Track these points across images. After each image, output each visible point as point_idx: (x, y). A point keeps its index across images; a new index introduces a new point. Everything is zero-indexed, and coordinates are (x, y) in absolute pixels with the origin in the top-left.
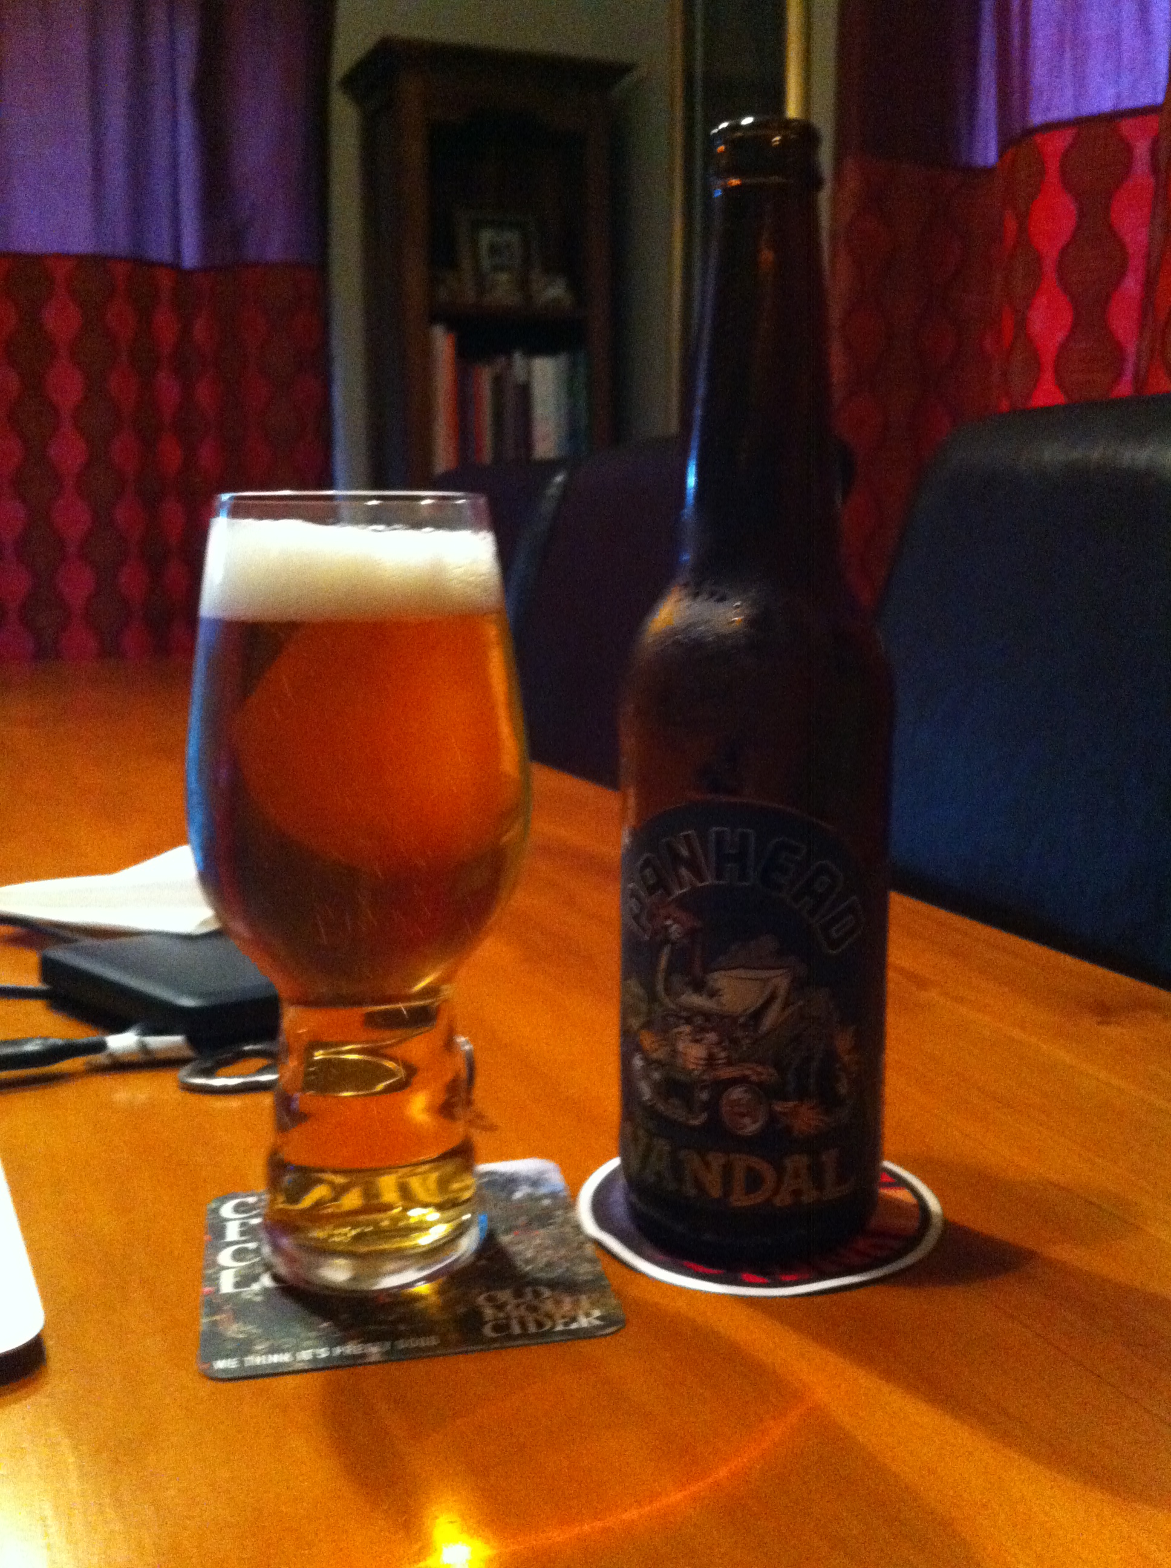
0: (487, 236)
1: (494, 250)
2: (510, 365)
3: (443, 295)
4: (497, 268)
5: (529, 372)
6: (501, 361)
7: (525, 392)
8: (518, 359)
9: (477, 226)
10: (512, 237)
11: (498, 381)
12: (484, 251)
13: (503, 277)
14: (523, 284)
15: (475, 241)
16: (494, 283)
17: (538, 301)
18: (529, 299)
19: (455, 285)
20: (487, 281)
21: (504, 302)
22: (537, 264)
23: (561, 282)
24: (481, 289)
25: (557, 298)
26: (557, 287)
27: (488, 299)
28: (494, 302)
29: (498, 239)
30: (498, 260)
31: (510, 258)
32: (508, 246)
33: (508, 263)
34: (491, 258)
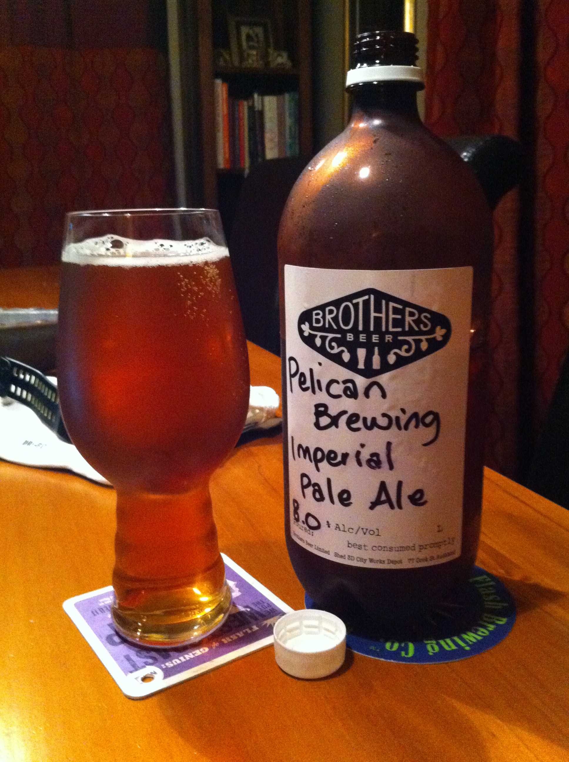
0: (245, 30)
1: (249, 38)
2: (253, 101)
3: (222, 63)
4: (251, 48)
5: (263, 104)
7: (261, 116)
8: (257, 97)
9: (239, 24)
10: (259, 30)
12: (244, 37)
13: (255, 53)
14: (265, 56)
15: (239, 33)
16: (249, 55)
17: (272, 65)
18: (267, 64)
19: (227, 57)
20: (245, 54)
21: (254, 66)
22: (272, 45)
23: (285, 55)
24: (242, 59)
25: (282, 63)
26: (283, 57)
27: (245, 64)
28: (249, 66)
29: (251, 32)
30: (251, 43)
31: (258, 42)
32: (257, 35)
33: (256, 45)
34: (247, 42)
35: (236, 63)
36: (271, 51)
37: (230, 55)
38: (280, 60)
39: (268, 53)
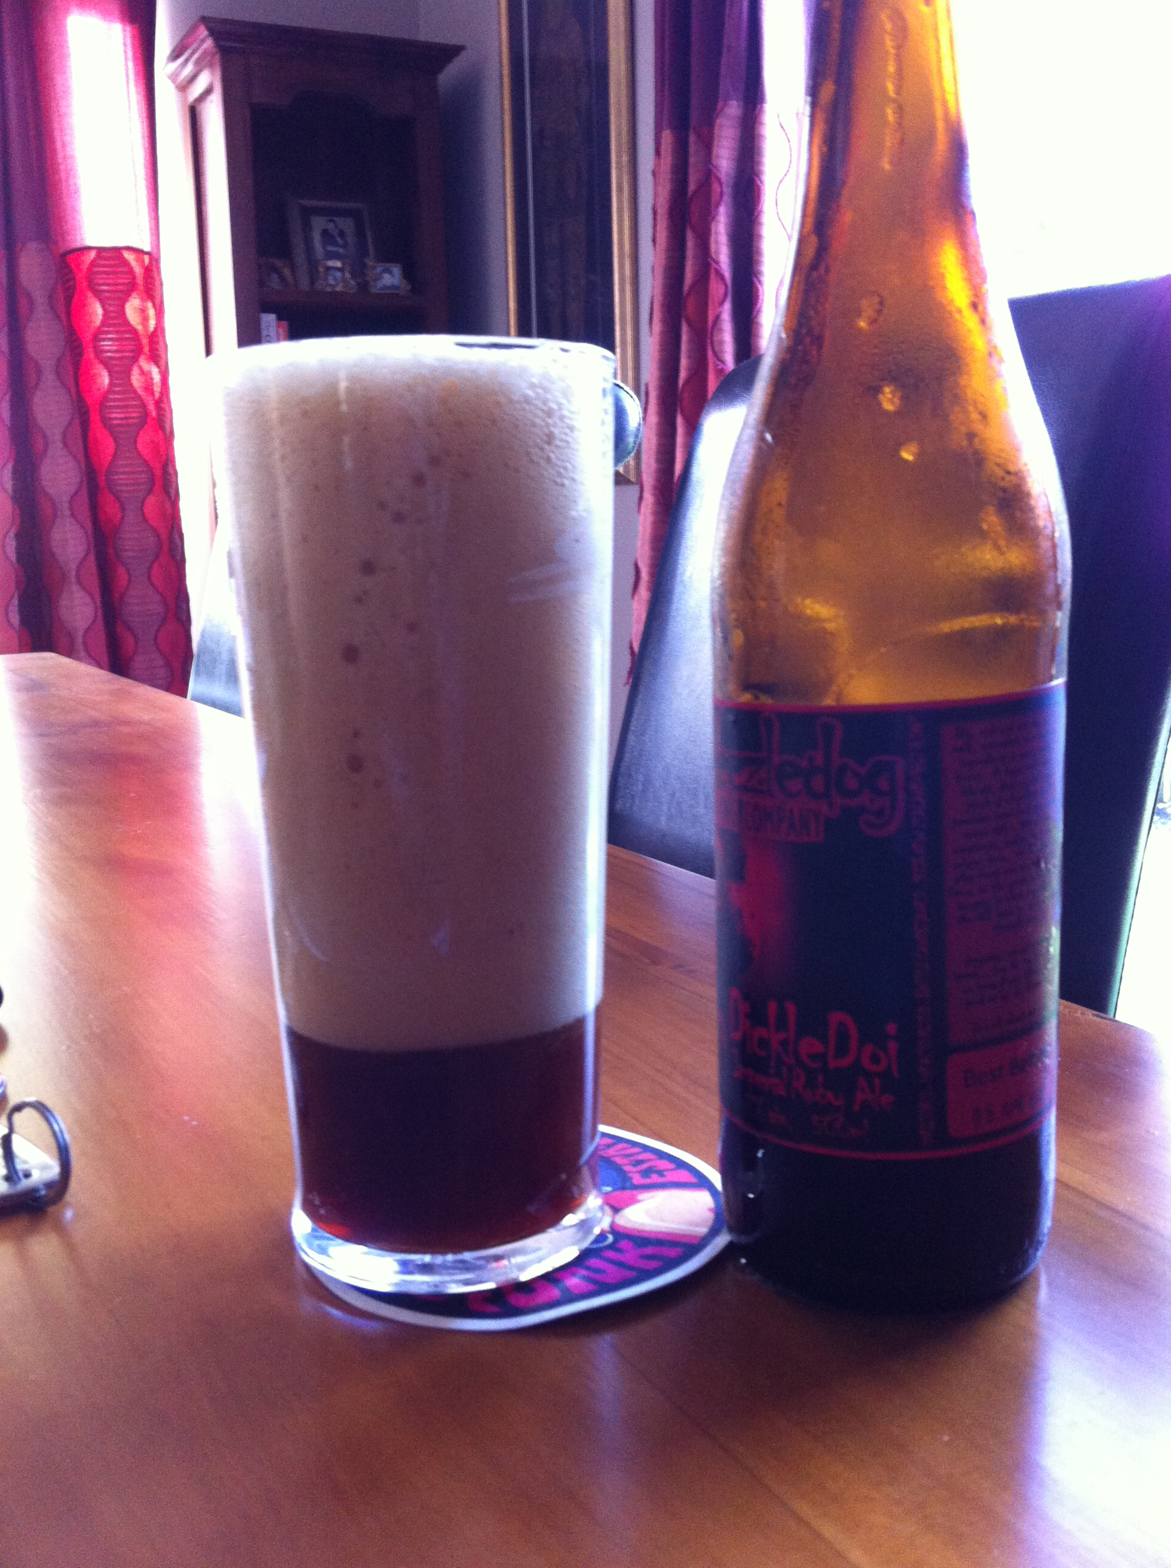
0: (319, 223)
1: (327, 236)
3: (274, 282)
4: (332, 256)
9: (307, 213)
10: (347, 225)
12: (317, 237)
13: (338, 264)
14: (359, 270)
15: (307, 227)
16: (329, 269)
17: (373, 291)
18: (364, 287)
19: (287, 272)
20: (321, 270)
21: (339, 288)
22: (371, 251)
23: (397, 270)
24: (313, 277)
25: (393, 287)
26: (391, 273)
27: (320, 285)
28: (329, 289)
29: (330, 226)
30: (330, 248)
31: (345, 246)
32: (342, 234)
33: (341, 250)
34: (324, 247)
35: (304, 284)
36: (370, 263)
37: (293, 268)
38: (388, 280)
39: (364, 266)
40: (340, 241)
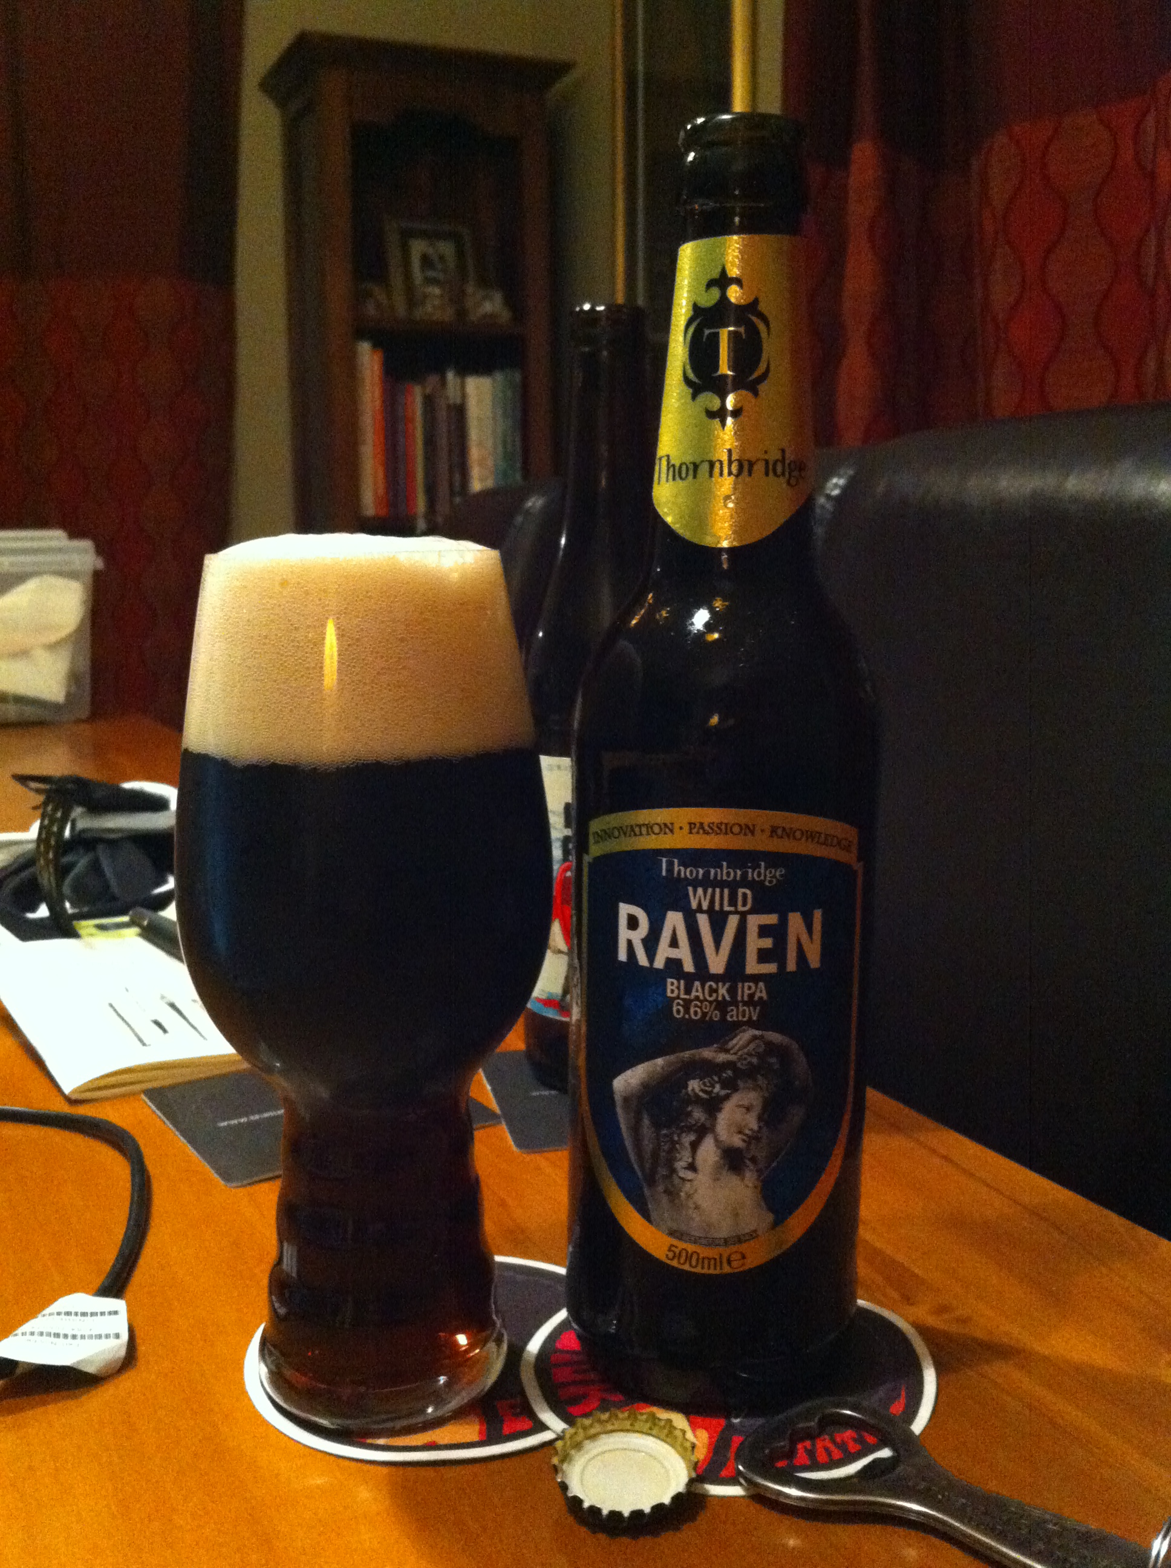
0: (418, 248)
1: (426, 261)
2: (443, 382)
3: (371, 310)
4: (429, 281)
5: (464, 396)
6: (433, 380)
7: (459, 412)
8: (450, 376)
9: (406, 235)
10: (447, 248)
11: (429, 401)
12: (416, 261)
13: (437, 291)
14: (457, 298)
17: (473, 317)
19: (383, 299)
22: (472, 277)
23: (498, 297)
25: (492, 316)
26: (493, 302)
29: (430, 251)
30: (431, 274)
31: (444, 271)
32: (442, 258)
33: (441, 276)
34: (423, 270)
35: (400, 311)
36: (470, 289)
37: (389, 295)
38: (488, 307)
39: (463, 292)
40: (439, 266)
